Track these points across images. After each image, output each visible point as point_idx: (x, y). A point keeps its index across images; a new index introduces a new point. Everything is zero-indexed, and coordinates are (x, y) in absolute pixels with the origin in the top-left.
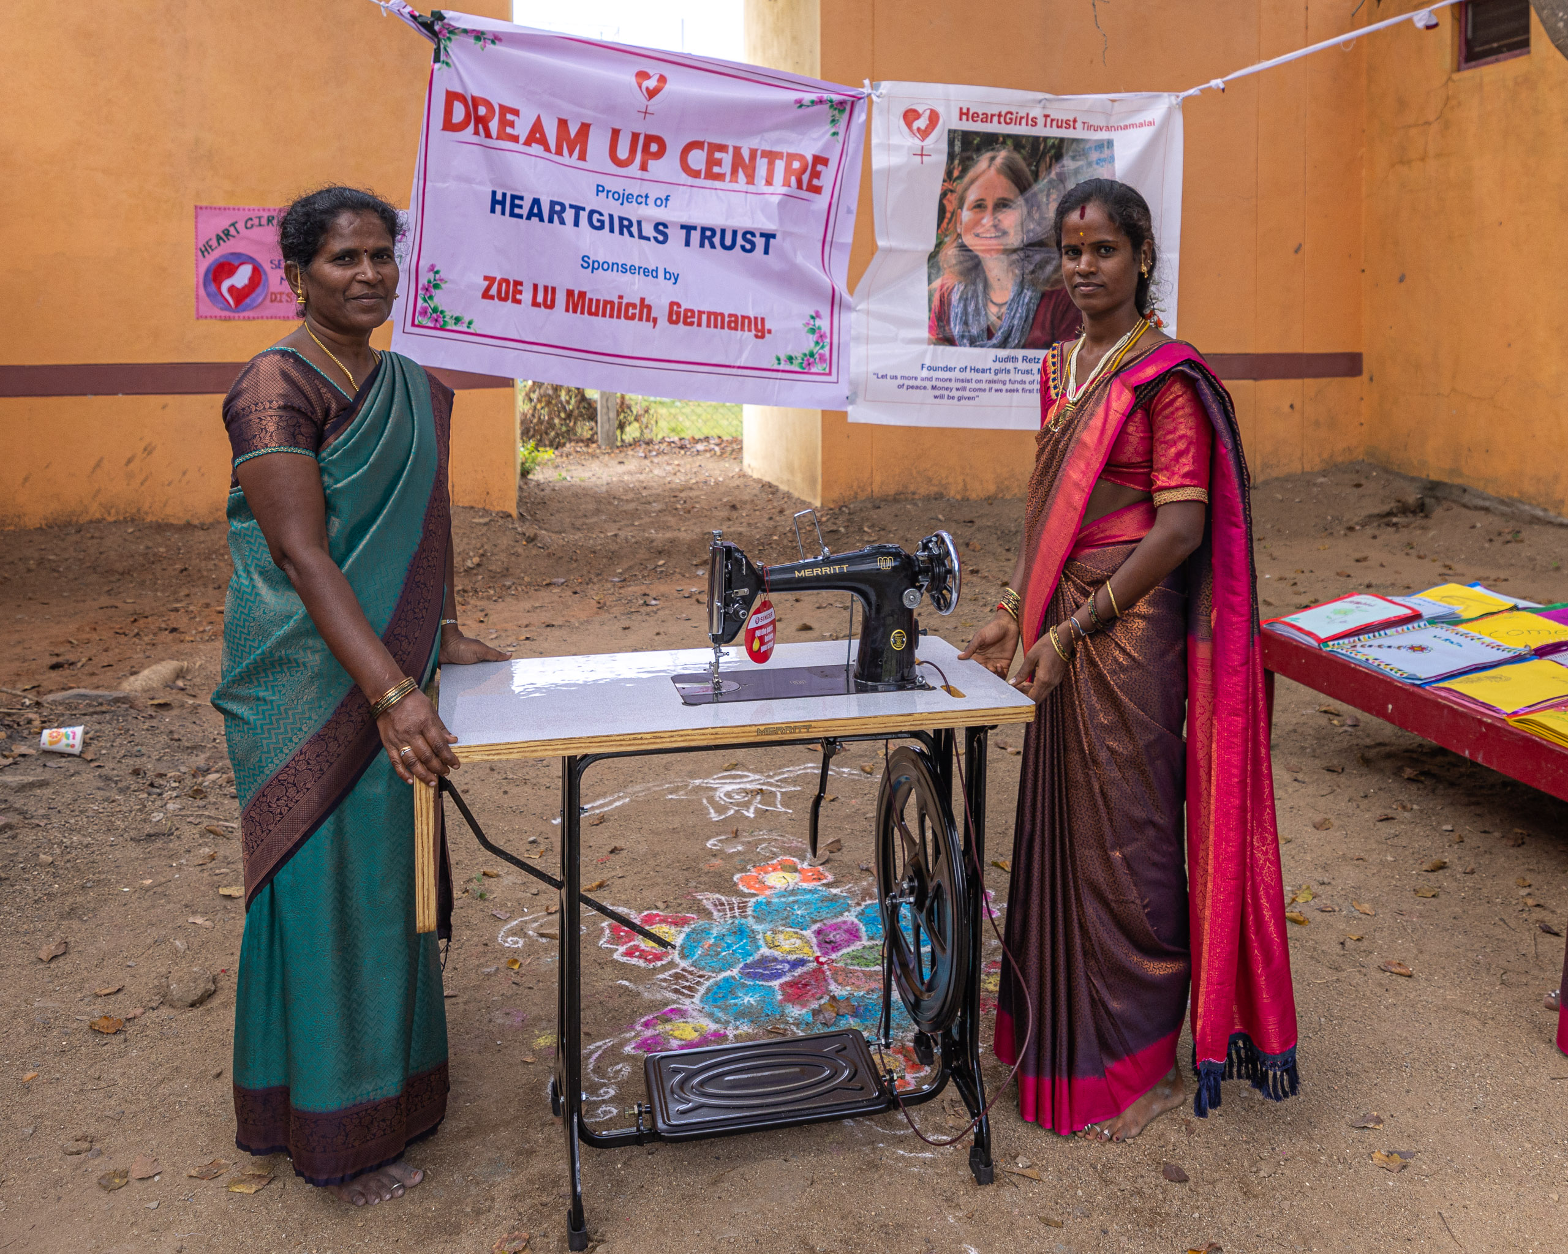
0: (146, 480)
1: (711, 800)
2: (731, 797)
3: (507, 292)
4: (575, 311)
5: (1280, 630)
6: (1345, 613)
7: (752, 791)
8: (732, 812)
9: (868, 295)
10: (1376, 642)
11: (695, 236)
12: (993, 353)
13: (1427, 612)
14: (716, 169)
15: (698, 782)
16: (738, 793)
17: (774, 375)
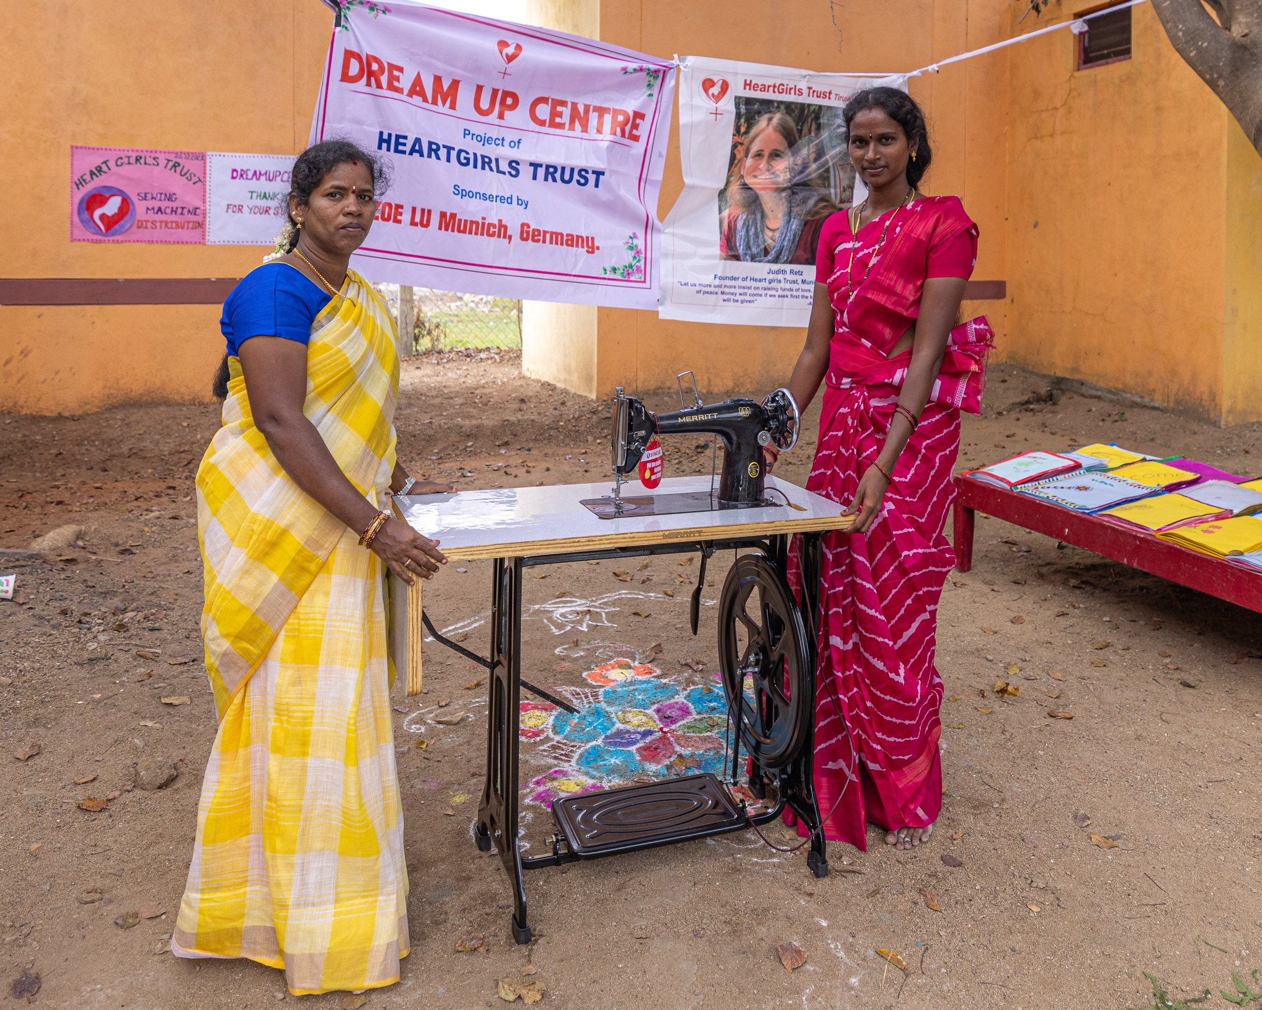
0: (22, 378)
1: (550, 620)
2: (566, 617)
3: (389, 215)
4: (447, 229)
5: (980, 478)
6: (1027, 465)
7: (582, 612)
8: (569, 628)
9: (673, 223)
10: (1052, 485)
11: (541, 172)
12: (768, 266)
13: (1085, 463)
14: (558, 120)
15: (537, 607)
16: (572, 612)
17: (602, 282)
